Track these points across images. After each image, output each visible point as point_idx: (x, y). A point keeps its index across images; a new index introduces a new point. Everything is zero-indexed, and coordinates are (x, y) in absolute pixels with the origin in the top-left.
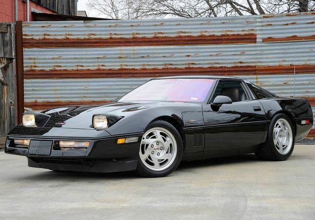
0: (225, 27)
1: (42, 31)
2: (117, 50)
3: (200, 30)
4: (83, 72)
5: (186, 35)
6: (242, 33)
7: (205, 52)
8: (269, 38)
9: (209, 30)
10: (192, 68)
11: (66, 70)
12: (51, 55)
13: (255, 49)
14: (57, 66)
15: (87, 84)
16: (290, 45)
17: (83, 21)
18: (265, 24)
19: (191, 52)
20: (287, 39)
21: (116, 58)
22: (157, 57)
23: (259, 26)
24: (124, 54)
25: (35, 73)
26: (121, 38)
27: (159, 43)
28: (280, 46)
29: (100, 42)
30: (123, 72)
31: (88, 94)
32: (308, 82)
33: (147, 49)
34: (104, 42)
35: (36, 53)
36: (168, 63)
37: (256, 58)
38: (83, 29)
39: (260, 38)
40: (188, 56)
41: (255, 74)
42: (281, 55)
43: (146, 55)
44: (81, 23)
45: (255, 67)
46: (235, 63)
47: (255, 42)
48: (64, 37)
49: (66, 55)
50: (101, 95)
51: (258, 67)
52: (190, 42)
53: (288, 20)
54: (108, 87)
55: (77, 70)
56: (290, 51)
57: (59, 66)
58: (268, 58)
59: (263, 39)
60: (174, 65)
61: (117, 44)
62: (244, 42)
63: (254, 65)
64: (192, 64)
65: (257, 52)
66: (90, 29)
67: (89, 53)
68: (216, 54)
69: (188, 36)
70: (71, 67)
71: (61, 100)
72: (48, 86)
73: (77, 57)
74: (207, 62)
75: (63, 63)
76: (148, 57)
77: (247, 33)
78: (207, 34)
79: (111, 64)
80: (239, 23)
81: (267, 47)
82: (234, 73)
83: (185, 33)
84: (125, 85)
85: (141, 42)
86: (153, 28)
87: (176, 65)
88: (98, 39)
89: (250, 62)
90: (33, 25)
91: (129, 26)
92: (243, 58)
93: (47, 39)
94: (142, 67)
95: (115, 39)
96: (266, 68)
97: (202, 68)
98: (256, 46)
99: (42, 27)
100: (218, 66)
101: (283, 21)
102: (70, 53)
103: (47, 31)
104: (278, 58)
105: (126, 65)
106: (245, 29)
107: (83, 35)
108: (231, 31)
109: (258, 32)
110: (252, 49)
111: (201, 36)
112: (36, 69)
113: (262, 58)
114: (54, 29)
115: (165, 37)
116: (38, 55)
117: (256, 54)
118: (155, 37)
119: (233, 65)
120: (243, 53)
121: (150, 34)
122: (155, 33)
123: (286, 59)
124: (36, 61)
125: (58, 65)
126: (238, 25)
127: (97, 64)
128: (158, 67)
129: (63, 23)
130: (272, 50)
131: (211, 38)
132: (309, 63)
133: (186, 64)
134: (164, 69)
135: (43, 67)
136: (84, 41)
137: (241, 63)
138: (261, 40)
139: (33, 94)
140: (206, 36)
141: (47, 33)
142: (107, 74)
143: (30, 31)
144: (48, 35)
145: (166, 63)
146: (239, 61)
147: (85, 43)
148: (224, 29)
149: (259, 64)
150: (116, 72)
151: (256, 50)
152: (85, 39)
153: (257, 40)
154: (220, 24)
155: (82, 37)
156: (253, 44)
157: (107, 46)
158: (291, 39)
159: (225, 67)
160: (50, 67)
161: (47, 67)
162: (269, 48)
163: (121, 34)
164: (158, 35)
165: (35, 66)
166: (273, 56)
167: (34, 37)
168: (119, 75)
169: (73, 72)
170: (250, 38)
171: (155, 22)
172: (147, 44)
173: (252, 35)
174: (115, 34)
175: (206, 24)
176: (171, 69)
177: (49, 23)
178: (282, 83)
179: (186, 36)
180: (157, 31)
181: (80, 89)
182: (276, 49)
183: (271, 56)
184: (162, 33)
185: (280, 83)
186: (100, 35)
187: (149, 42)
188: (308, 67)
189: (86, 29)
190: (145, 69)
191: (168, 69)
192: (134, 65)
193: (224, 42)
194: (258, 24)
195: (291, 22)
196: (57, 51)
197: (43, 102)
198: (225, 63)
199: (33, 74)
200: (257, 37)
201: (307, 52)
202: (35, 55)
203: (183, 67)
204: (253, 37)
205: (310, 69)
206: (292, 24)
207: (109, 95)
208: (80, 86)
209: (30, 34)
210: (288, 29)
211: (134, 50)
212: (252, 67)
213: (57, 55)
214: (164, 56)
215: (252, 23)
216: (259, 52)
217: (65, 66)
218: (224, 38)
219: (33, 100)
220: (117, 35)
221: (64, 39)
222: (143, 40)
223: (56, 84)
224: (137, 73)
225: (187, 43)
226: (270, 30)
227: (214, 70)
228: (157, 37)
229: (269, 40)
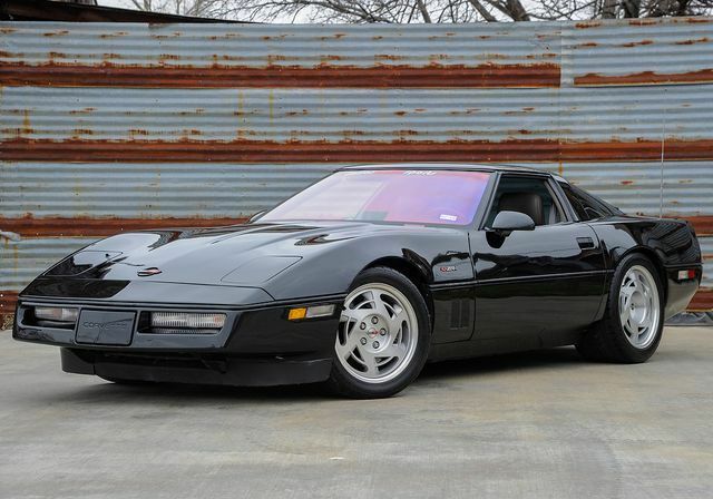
0: (488, 48)
1: (47, 46)
2: (230, 96)
3: (428, 53)
4: (145, 148)
5: (397, 63)
6: (528, 63)
7: (439, 106)
8: (590, 76)
9: (449, 54)
10: (410, 143)
11: (104, 142)
12: (68, 104)
13: (555, 100)
14: (82, 132)
15: (156, 176)
16: (639, 93)
17: (147, 25)
18: (580, 42)
19: (406, 105)
20: (632, 79)
21: (229, 115)
22: (327, 115)
23: (566, 47)
24: (247, 106)
25: (26, 147)
26: (238, 68)
27: (331, 82)
28: (613, 94)
29: (190, 77)
30: (244, 148)
31: (158, 199)
32: (677, 181)
33: (303, 96)
34: (198, 77)
35: (32, 99)
36: (352, 129)
37: (559, 123)
38: (147, 43)
39: (567, 76)
40: (401, 114)
41: (556, 160)
42: (617, 117)
43: (300, 110)
44: (143, 29)
45: (557, 142)
46: (510, 133)
47: (558, 85)
48: (99, 61)
49: (104, 105)
50: (190, 203)
51: (564, 143)
52: (403, 82)
53: (634, 35)
54: (207, 185)
55: (133, 142)
56: (638, 107)
57: (86, 132)
58: (585, 123)
59: (575, 79)
60: (367, 134)
61: (231, 82)
62: (530, 85)
63: (553, 137)
64: (411, 133)
65: (561, 109)
66: (164, 43)
67: (161, 101)
68: (465, 110)
69: (401, 67)
70: (117, 134)
71: (91, 213)
72: (60, 180)
73: (132, 110)
74: (443, 129)
75: (97, 123)
76: (305, 113)
77: (539, 63)
78: (445, 63)
79: (216, 129)
80: (520, 39)
81: (585, 97)
82: (508, 157)
83: (393, 58)
84: (248, 180)
85: (287, 78)
86: (318, 44)
87: (372, 134)
88: (183, 68)
89: (546, 132)
90: (23, 31)
91: (260, 39)
92: (528, 122)
93: (57, 66)
94: (289, 138)
95: (226, 68)
96: (583, 146)
97: (432, 143)
98: (559, 95)
99: (47, 35)
100: (470, 138)
101: (622, 36)
102: (115, 101)
103: (59, 45)
104: (610, 122)
105: (252, 133)
106: (534, 53)
107: (149, 58)
108: (503, 57)
109: (564, 61)
110: (550, 100)
111: (430, 68)
112: (30, 136)
113: (572, 123)
114: (76, 42)
115: (346, 68)
116: (34, 103)
117: (558, 114)
118: (322, 68)
119: (506, 138)
120: (529, 111)
121: (308, 59)
122: (323, 58)
123: (628, 127)
124: (30, 118)
125: (84, 128)
126: (518, 44)
127: (181, 129)
128: (327, 138)
129: (97, 28)
130: (597, 104)
131: (456, 72)
132: (679, 136)
133: (395, 133)
134: (341, 143)
135: (47, 132)
136: (149, 72)
137: (523, 132)
138: (570, 81)
139: (22, 198)
140: (442, 68)
141: (59, 51)
142: (205, 152)
143: (14, 44)
144: (61, 55)
145: (347, 129)
146: (521, 128)
147: (153, 76)
148: (486, 53)
149: (566, 137)
150: (227, 148)
151: (559, 104)
152: (152, 68)
153: (562, 81)
154: (476, 39)
155: (145, 63)
156: (552, 90)
157: (207, 86)
158: (639, 78)
159: (488, 143)
160: (64, 132)
161: (58, 132)
162: (589, 99)
163: (241, 59)
164: (329, 63)
165: (28, 131)
166: (598, 117)
167: (24, 60)
168: (235, 157)
169: (121, 147)
170: (546, 76)
171: (322, 30)
172: (302, 82)
173: (551, 67)
174: (226, 58)
175: (442, 39)
176: (360, 143)
177: (64, 27)
178: (618, 182)
179: (395, 67)
180: (326, 54)
181: (137, 189)
182: (605, 103)
183: (593, 118)
184: (338, 58)
185: (613, 182)
186: (189, 58)
187: (307, 78)
188: (677, 145)
189: (156, 43)
190: (297, 143)
191: (351, 143)
192: (272, 134)
193: (486, 82)
194: (563, 43)
195: (641, 40)
196: (83, 95)
197: (47, 218)
198: (486, 133)
199: (23, 151)
200: (562, 72)
201: (678, 111)
202: (28, 103)
203: (388, 139)
204: (554, 72)
205: (682, 149)
206: (644, 43)
207: (208, 203)
208: (139, 180)
209: (17, 51)
210: (634, 55)
211: (271, 97)
212: (550, 142)
213: (83, 104)
214: (343, 114)
215: (552, 39)
216: (566, 109)
217: (103, 133)
218: (485, 72)
219: (22, 213)
220: (231, 59)
221: (101, 67)
222: (295, 73)
223: (80, 176)
224: (278, 153)
225: (398, 82)
226: (592, 56)
227: (461, 148)
228: (328, 68)
229: (589, 80)
